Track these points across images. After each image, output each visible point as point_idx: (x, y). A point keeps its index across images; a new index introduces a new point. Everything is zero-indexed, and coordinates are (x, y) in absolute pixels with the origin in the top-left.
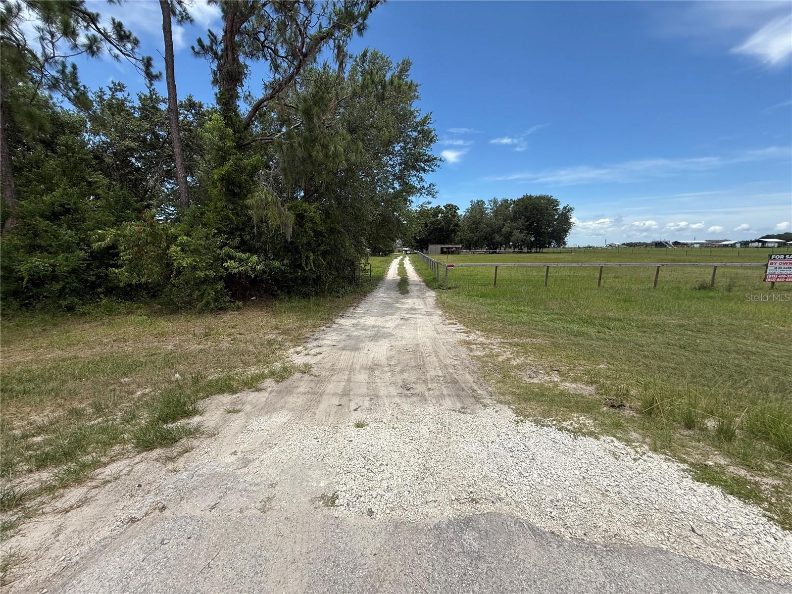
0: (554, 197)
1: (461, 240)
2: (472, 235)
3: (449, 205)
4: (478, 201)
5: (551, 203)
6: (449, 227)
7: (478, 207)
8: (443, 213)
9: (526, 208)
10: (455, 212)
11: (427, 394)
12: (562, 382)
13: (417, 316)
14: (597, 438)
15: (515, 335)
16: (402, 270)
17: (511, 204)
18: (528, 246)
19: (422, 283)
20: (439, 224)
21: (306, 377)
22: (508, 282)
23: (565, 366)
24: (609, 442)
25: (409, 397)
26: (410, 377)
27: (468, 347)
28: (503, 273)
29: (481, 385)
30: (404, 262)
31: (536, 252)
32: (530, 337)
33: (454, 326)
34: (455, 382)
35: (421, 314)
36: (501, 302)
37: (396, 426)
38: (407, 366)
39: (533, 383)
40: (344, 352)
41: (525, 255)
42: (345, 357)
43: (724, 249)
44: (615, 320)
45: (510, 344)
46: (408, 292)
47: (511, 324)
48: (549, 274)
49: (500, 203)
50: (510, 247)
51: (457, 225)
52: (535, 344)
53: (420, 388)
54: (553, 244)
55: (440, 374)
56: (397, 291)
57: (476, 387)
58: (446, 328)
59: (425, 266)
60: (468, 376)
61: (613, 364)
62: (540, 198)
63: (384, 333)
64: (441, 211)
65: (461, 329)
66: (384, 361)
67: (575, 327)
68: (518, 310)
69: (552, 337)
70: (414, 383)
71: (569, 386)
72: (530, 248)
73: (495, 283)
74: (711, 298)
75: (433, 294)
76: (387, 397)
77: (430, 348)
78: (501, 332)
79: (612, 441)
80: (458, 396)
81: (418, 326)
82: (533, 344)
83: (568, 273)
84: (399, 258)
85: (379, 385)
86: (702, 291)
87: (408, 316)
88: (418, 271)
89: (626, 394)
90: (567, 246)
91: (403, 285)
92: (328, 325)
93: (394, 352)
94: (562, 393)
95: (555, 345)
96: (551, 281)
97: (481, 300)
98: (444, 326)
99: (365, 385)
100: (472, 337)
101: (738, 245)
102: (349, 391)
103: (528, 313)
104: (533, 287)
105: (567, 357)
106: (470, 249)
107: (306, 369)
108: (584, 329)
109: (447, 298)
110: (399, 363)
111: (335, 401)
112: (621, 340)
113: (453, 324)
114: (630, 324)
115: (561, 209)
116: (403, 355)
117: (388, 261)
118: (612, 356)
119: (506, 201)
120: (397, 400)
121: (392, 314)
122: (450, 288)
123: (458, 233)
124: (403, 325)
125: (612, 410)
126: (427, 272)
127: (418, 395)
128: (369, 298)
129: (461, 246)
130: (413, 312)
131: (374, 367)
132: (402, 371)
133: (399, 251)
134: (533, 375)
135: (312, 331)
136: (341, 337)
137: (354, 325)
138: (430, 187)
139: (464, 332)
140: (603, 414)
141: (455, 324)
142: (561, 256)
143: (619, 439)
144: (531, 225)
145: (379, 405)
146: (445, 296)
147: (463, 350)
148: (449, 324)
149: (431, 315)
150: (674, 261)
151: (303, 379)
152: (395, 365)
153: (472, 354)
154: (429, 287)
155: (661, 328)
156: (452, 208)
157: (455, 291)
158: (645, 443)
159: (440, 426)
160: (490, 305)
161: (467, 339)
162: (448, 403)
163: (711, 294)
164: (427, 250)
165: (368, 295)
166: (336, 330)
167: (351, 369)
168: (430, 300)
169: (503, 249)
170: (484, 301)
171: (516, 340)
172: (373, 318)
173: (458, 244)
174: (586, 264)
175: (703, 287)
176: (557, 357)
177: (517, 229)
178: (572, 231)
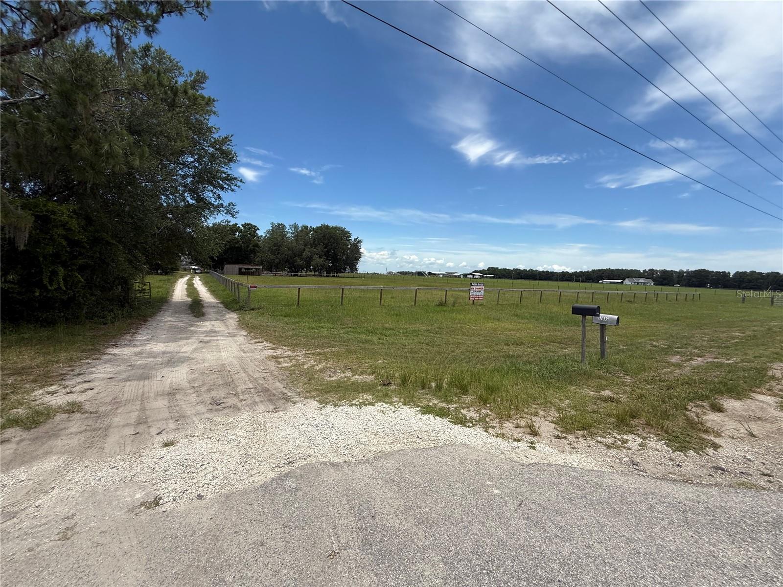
0: (347, 230)
1: (262, 261)
2: (272, 257)
3: (248, 224)
4: (279, 225)
5: (346, 234)
6: (248, 247)
7: (278, 230)
8: (240, 231)
9: (324, 236)
10: (255, 232)
11: (239, 405)
12: (353, 376)
13: (219, 338)
14: (374, 405)
15: (317, 347)
16: (191, 290)
17: (311, 231)
18: (326, 271)
19: (219, 305)
20: (236, 243)
21: (77, 416)
22: (311, 303)
23: (355, 365)
24: (379, 406)
25: (220, 410)
26: (220, 394)
27: (276, 361)
28: (305, 295)
29: (290, 389)
30: (194, 282)
31: (334, 276)
32: (329, 347)
33: (260, 344)
34: (266, 390)
35: (222, 336)
36: (304, 321)
37: (210, 436)
38: (214, 385)
39: (333, 380)
40: (128, 383)
41: (324, 278)
42: (131, 389)
43: (455, 279)
44: (390, 329)
45: (313, 354)
46: (203, 314)
47: (314, 338)
48: (344, 296)
49: (300, 229)
50: (311, 271)
51: (257, 245)
52: (334, 352)
53: (231, 401)
54: (348, 270)
55: (251, 386)
56: (189, 314)
57: (285, 391)
58: (253, 347)
59: (222, 287)
60: (278, 384)
61: (386, 359)
62: (336, 228)
63: (180, 358)
64: (238, 229)
65: (268, 346)
66: (185, 384)
67: (363, 337)
68: (319, 327)
69: (347, 346)
70: (224, 398)
71: (359, 378)
72: (328, 272)
73: (298, 304)
74: (444, 311)
75: (234, 315)
76: (195, 415)
77: (238, 366)
78: (305, 346)
79: (382, 405)
80: (270, 400)
81: (221, 347)
82: (332, 352)
83: (359, 295)
84: (187, 278)
85: (184, 406)
86: (440, 307)
87: (208, 338)
88: (213, 292)
89: (393, 376)
90: (358, 272)
91: (196, 308)
92: (94, 357)
93: (197, 375)
94: (353, 383)
95: (349, 351)
96: (345, 301)
97: (286, 319)
98: (251, 345)
99: (166, 410)
100: (279, 352)
101: (462, 276)
102: (146, 418)
103: (328, 329)
104: (332, 306)
105: (357, 358)
106: (271, 271)
107: (73, 408)
108: (369, 338)
109: (251, 319)
110: (204, 384)
111: (130, 431)
112: (393, 343)
113: (259, 342)
114: (399, 332)
115: (353, 240)
116: (208, 376)
117: (171, 281)
118: (386, 354)
119: (306, 227)
120: (208, 415)
121: (187, 338)
122: (253, 310)
123: (258, 254)
124: (203, 348)
125: (384, 387)
126: (225, 293)
127: (231, 407)
128: (152, 323)
129: (261, 267)
130: (213, 335)
131: (174, 391)
132: (209, 390)
133: (185, 270)
134: (332, 375)
135: (70, 366)
136: (119, 368)
137: (136, 354)
138: (229, 205)
139: (271, 349)
140: (378, 391)
141: (262, 342)
142: (354, 280)
143: (386, 403)
144: (328, 251)
145: (187, 424)
146: (248, 317)
147: (272, 365)
148: (256, 343)
149: (234, 336)
150: (427, 286)
151: (70, 419)
152: (200, 387)
153: (280, 366)
154: (229, 309)
155: (416, 333)
156: (250, 229)
157: (258, 312)
158: (400, 402)
159: (255, 426)
160: (294, 323)
161: (275, 354)
162: (261, 408)
163: (445, 308)
164: (222, 269)
165: (149, 319)
166: (110, 361)
167: (143, 398)
168: (231, 321)
169: (304, 272)
170: (289, 320)
171: (318, 350)
172: (162, 345)
173: (257, 265)
174: (371, 287)
175: (441, 304)
176: (350, 360)
177: (317, 254)
178: (362, 260)
